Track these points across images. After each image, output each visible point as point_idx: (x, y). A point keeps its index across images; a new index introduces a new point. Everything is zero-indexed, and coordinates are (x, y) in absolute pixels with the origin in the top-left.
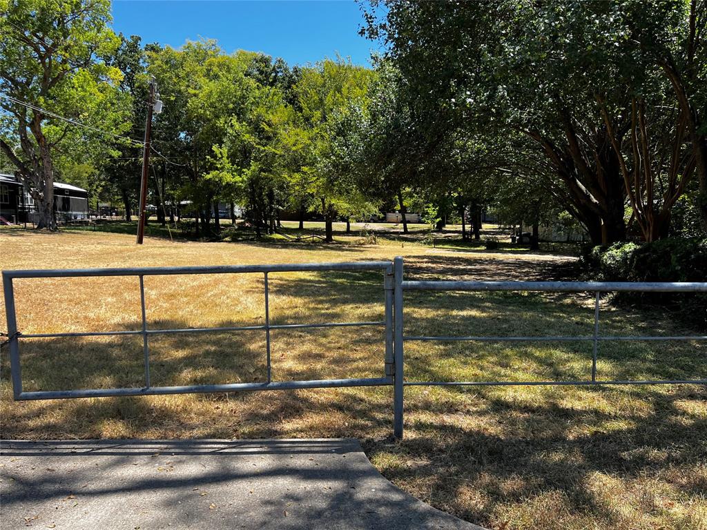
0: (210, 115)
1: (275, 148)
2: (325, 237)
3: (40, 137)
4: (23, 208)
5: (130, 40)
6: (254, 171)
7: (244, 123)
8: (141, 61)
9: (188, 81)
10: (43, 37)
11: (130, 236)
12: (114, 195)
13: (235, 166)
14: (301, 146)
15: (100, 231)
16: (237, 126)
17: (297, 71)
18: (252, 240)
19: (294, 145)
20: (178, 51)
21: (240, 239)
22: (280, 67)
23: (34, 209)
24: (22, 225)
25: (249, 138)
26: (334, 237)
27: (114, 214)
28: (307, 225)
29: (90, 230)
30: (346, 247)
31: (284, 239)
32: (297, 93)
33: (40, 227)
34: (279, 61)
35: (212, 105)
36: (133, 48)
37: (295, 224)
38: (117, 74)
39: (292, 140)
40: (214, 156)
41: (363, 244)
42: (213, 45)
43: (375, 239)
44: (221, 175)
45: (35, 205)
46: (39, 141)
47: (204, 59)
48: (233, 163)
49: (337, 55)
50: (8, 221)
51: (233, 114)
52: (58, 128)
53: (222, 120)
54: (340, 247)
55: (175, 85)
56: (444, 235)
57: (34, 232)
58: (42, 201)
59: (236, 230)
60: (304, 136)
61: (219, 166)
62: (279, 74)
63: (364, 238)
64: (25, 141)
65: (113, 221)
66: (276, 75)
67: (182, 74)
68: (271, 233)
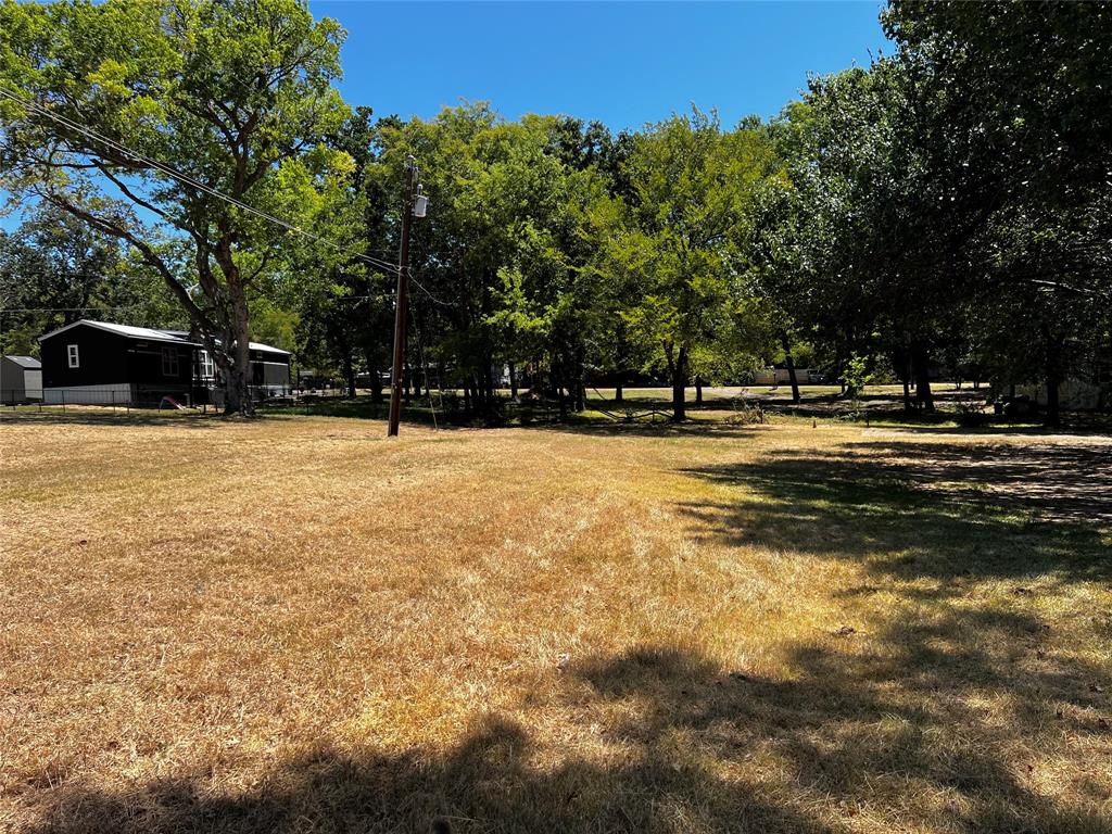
0: (489, 220)
1: (598, 267)
2: (673, 412)
3: (230, 270)
4: (199, 382)
5: (355, 114)
6: (565, 308)
7: (545, 230)
8: (372, 144)
9: (449, 169)
10: (235, 110)
11: (368, 421)
12: (322, 358)
13: (533, 302)
14: (642, 262)
15: (317, 414)
16: (534, 235)
17: (625, 140)
18: (554, 421)
19: (631, 261)
20: (430, 122)
21: (534, 420)
22: (597, 136)
23: (214, 383)
24: (200, 408)
25: (553, 254)
26: (690, 413)
27: (328, 386)
28: (629, 393)
29: (302, 414)
30: (714, 429)
31: (603, 419)
32: (628, 175)
33: (229, 411)
34: (595, 126)
35: (493, 203)
36: (360, 126)
37: (609, 393)
38: (346, 162)
39: (625, 254)
40: (501, 288)
41: (740, 423)
42: (484, 110)
43: (760, 414)
44: (512, 317)
45: (214, 377)
46: (228, 274)
47: (472, 133)
48: (529, 296)
49: (694, 108)
50: (179, 402)
51: (528, 217)
52: (253, 255)
53: (511, 228)
54: (703, 429)
55: (427, 178)
56: (865, 404)
57: (223, 420)
58: (232, 369)
59: (520, 406)
60: (646, 245)
61: (508, 302)
62: (596, 148)
63: (741, 413)
64: (207, 279)
65: (329, 398)
66: (591, 151)
67: (438, 159)
68: (580, 409)
